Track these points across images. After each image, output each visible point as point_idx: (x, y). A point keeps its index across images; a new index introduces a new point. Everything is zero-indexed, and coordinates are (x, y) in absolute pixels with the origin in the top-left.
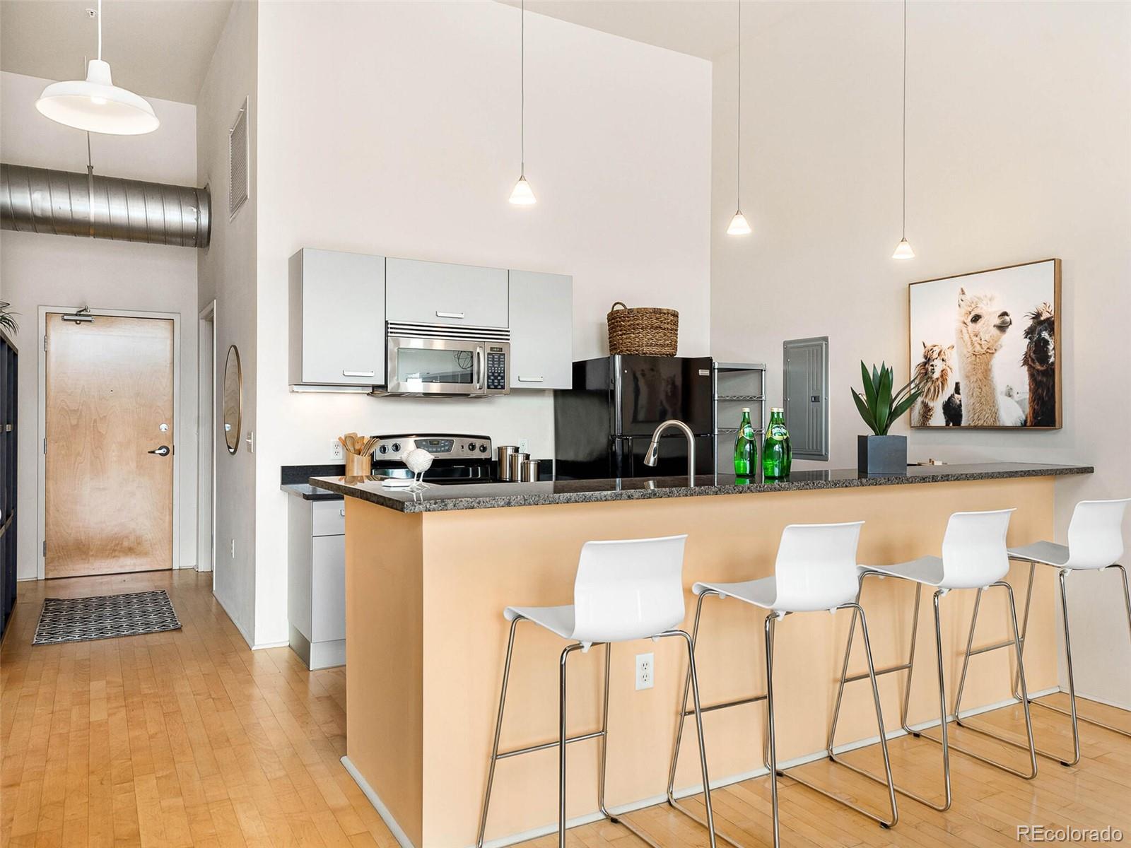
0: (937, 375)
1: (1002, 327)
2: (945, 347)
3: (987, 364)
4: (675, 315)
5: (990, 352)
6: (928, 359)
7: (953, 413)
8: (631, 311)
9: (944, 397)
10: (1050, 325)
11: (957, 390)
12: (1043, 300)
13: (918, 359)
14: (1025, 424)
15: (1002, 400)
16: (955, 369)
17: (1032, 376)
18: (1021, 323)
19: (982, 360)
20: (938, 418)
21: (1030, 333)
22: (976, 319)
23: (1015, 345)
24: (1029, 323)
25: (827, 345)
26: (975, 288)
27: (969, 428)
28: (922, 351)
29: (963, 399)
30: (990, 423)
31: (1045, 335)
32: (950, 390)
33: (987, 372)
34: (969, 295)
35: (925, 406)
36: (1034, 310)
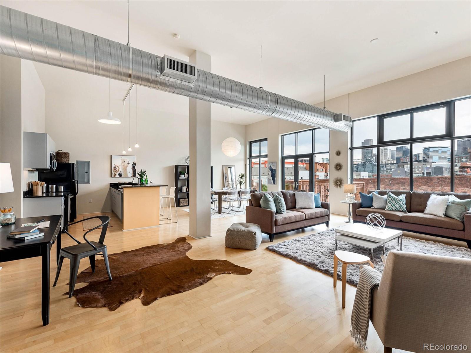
0: (117, 169)
1: (128, 164)
2: (119, 165)
3: (126, 168)
4: (69, 153)
5: (126, 167)
6: (115, 167)
7: (120, 175)
8: (65, 153)
9: (119, 173)
10: (135, 164)
11: (121, 172)
12: (134, 161)
13: (113, 167)
14: (132, 177)
15: (128, 173)
16: (120, 169)
17: (133, 170)
18: (131, 163)
19: (125, 168)
20: (117, 176)
21: (133, 165)
22: (124, 162)
23: (130, 166)
24: (133, 163)
25: (90, 163)
26: (124, 158)
27: (123, 177)
28: (114, 166)
29: (122, 173)
30: (127, 176)
31: (135, 165)
32: (119, 172)
33: (126, 170)
34: (123, 159)
35: (115, 174)
36: (133, 162)
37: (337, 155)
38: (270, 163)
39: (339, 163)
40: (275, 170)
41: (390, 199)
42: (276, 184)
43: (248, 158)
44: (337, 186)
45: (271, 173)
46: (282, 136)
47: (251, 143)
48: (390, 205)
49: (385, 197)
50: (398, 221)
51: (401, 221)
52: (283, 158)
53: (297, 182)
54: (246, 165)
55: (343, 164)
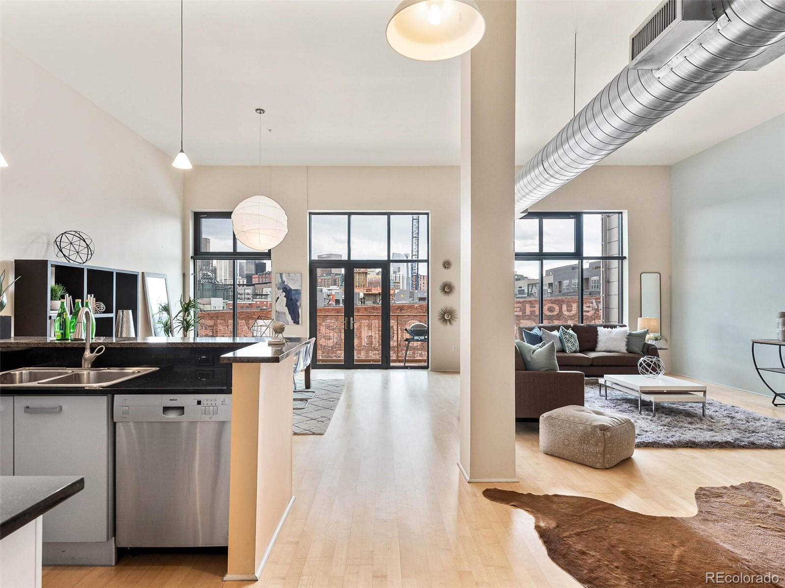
37: (445, 267)
38: (281, 274)
39: (448, 282)
40: (296, 290)
41: (567, 336)
42: (300, 323)
43: (192, 257)
44: (446, 322)
45: (285, 299)
46: (310, 213)
47: (198, 217)
48: (570, 344)
49: (555, 333)
50: (589, 365)
51: (592, 365)
52: (314, 266)
53: (352, 318)
54: (184, 276)
55: (454, 283)
